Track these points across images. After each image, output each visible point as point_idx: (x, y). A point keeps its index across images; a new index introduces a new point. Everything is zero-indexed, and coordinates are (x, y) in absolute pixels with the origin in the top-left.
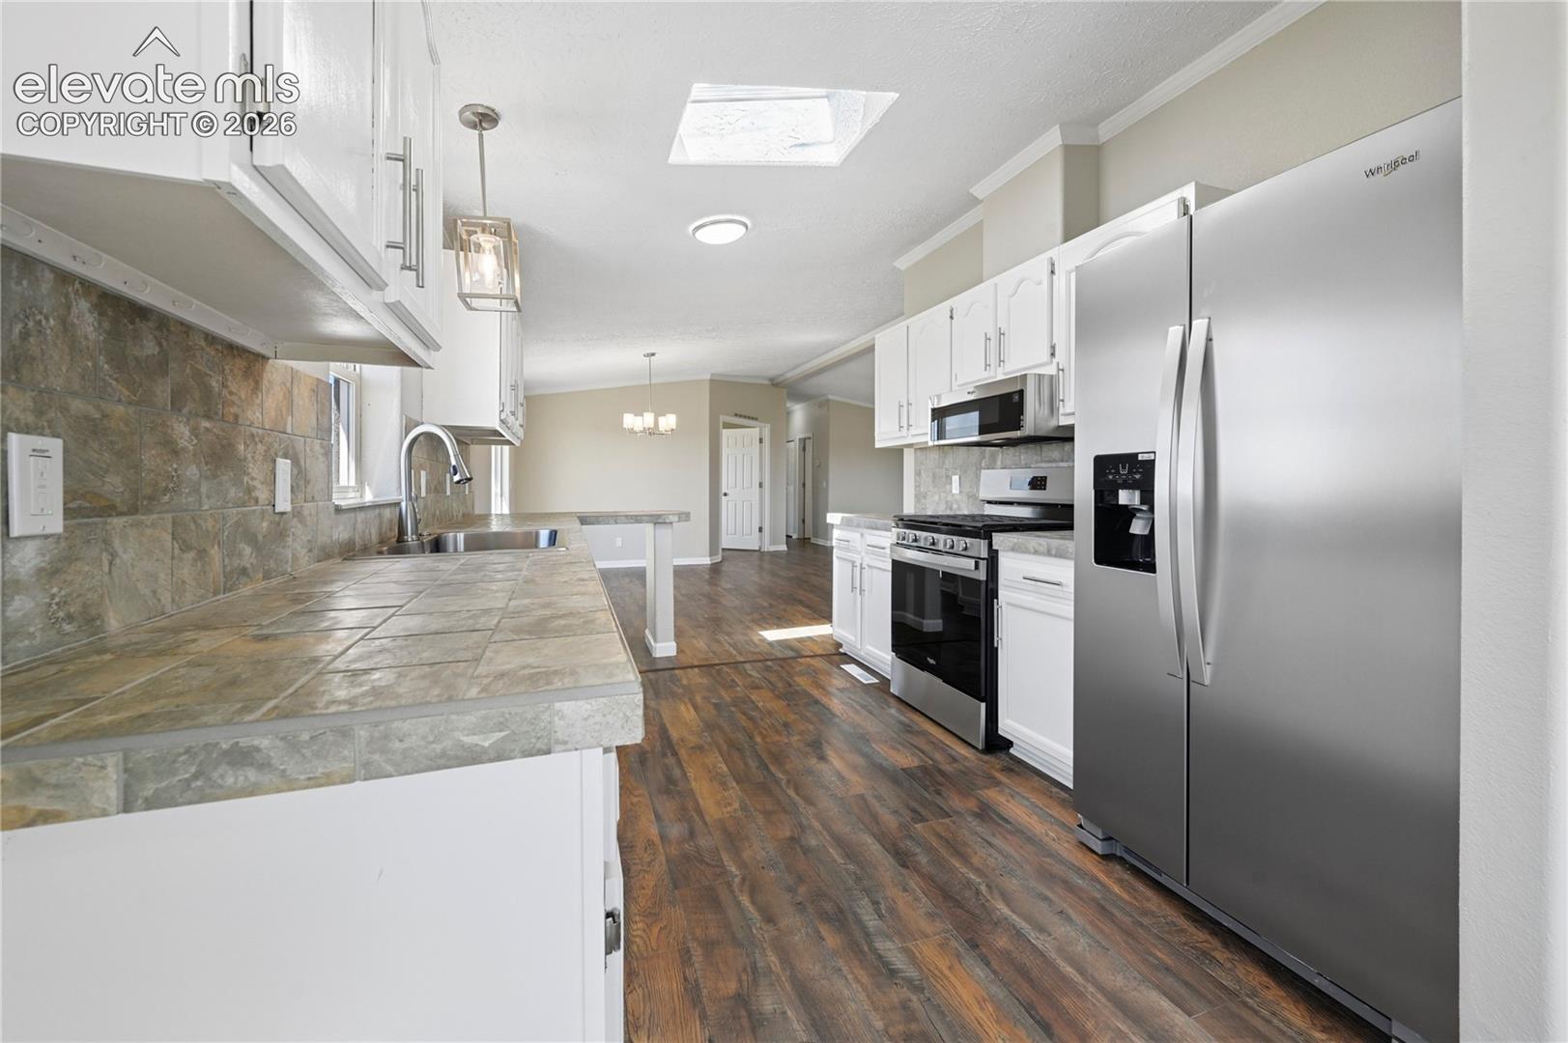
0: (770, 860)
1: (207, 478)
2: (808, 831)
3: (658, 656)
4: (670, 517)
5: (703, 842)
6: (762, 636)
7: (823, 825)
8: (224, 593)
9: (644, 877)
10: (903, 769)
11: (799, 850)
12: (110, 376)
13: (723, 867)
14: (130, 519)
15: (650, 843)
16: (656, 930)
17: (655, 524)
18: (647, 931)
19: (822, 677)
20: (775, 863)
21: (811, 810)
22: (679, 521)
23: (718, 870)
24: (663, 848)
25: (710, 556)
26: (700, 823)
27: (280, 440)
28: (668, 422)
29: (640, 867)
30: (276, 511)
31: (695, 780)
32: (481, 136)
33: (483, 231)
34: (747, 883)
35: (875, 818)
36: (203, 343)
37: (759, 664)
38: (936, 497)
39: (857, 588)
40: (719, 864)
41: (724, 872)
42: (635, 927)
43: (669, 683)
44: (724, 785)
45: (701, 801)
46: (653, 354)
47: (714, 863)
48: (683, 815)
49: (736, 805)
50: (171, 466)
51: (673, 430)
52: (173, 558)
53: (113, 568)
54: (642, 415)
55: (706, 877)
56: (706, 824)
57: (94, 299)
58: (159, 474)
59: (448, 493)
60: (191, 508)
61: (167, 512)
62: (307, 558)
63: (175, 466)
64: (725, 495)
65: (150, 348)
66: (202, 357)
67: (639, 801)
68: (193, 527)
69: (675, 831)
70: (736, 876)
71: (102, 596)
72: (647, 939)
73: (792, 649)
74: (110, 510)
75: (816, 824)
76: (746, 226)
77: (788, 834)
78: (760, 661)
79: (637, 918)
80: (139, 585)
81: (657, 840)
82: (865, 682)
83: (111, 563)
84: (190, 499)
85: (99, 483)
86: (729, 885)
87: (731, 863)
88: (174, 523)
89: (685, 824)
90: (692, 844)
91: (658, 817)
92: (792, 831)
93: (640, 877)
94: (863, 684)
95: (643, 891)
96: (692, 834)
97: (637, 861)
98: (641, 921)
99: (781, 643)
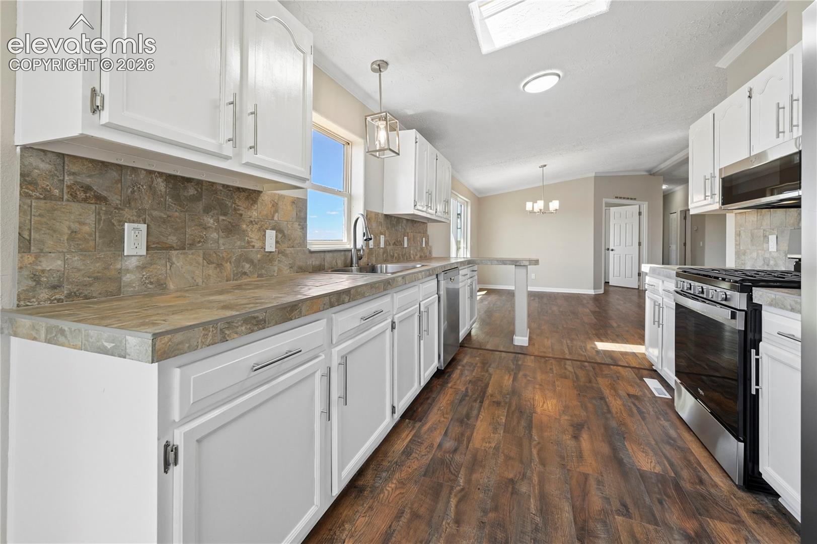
0: (487, 487)
1: (223, 237)
2: (526, 481)
3: (516, 344)
4: (524, 262)
5: (458, 458)
6: (595, 345)
7: (540, 482)
8: (233, 281)
9: (414, 462)
10: (639, 470)
11: (510, 489)
12: (172, 203)
13: (457, 477)
14: (181, 252)
15: (432, 445)
16: (398, 492)
17: (516, 265)
18: (394, 491)
19: (620, 382)
20: (489, 490)
21: (540, 468)
22: (530, 265)
23: (453, 477)
24: (435, 451)
25: (594, 289)
26: (465, 447)
27: (269, 223)
28: (554, 205)
29: (417, 456)
30: (266, 251)
31: (481, 421)
32: (380, 75)
33: (380, 120)
34: (463, 493)
35: (585, 494)
36: (221, 188)
37: (579, 363)
38: (754, 255)
39: (658, 323)
40: (456, 474)
41: (455, 480)
42: (390, 485)
43: (510, 361)
44: (495, 430)
45: (475, 434)
46: (545, 166)
47: (453, 472)
48: (459, 440)
49: (493, 445)
50: (203, 233)
51: (556, 210)
52: (203, 266)
53: (172, 268)
54: (536, 202)
55: (444, 478)
56: (467, 447)
57: (164, 178)
58: (196, 236)
59: (406, 246)
60: (213, 248)
61: (201, 250)
62: (289, 271)
63: (204, 233)
64: (612, 250)
65: (192, 191)
66: (221, 193)
67: (444, 421)
68: (215, 255)
69: (449, 444)
70: (460, 486)
71: (166, 277)
72: (390, 494)
73: (612, 358)
74: (171, 248)
75: (535, 479)
76: (559, 76)
77: (511, 476)
78: (580, 361)
79: (395, 481)
80: (185, 275)
81: (436, 445)
82: (657, 395)
83: (171, 266)
84: (213, 245)
85: (166, 239)
86: (452, 488)
87: (463, 477)
88: (204, 254)
89: (456, 443)
90: (451, 456)
91: (446, 433)
92: (516, 476)
93: (413, 461)
94: (655, 396)
95: (408, 469)
96: (455, 450)
97: (418, 452)
98: (395, 484)
99: (605, 352)
